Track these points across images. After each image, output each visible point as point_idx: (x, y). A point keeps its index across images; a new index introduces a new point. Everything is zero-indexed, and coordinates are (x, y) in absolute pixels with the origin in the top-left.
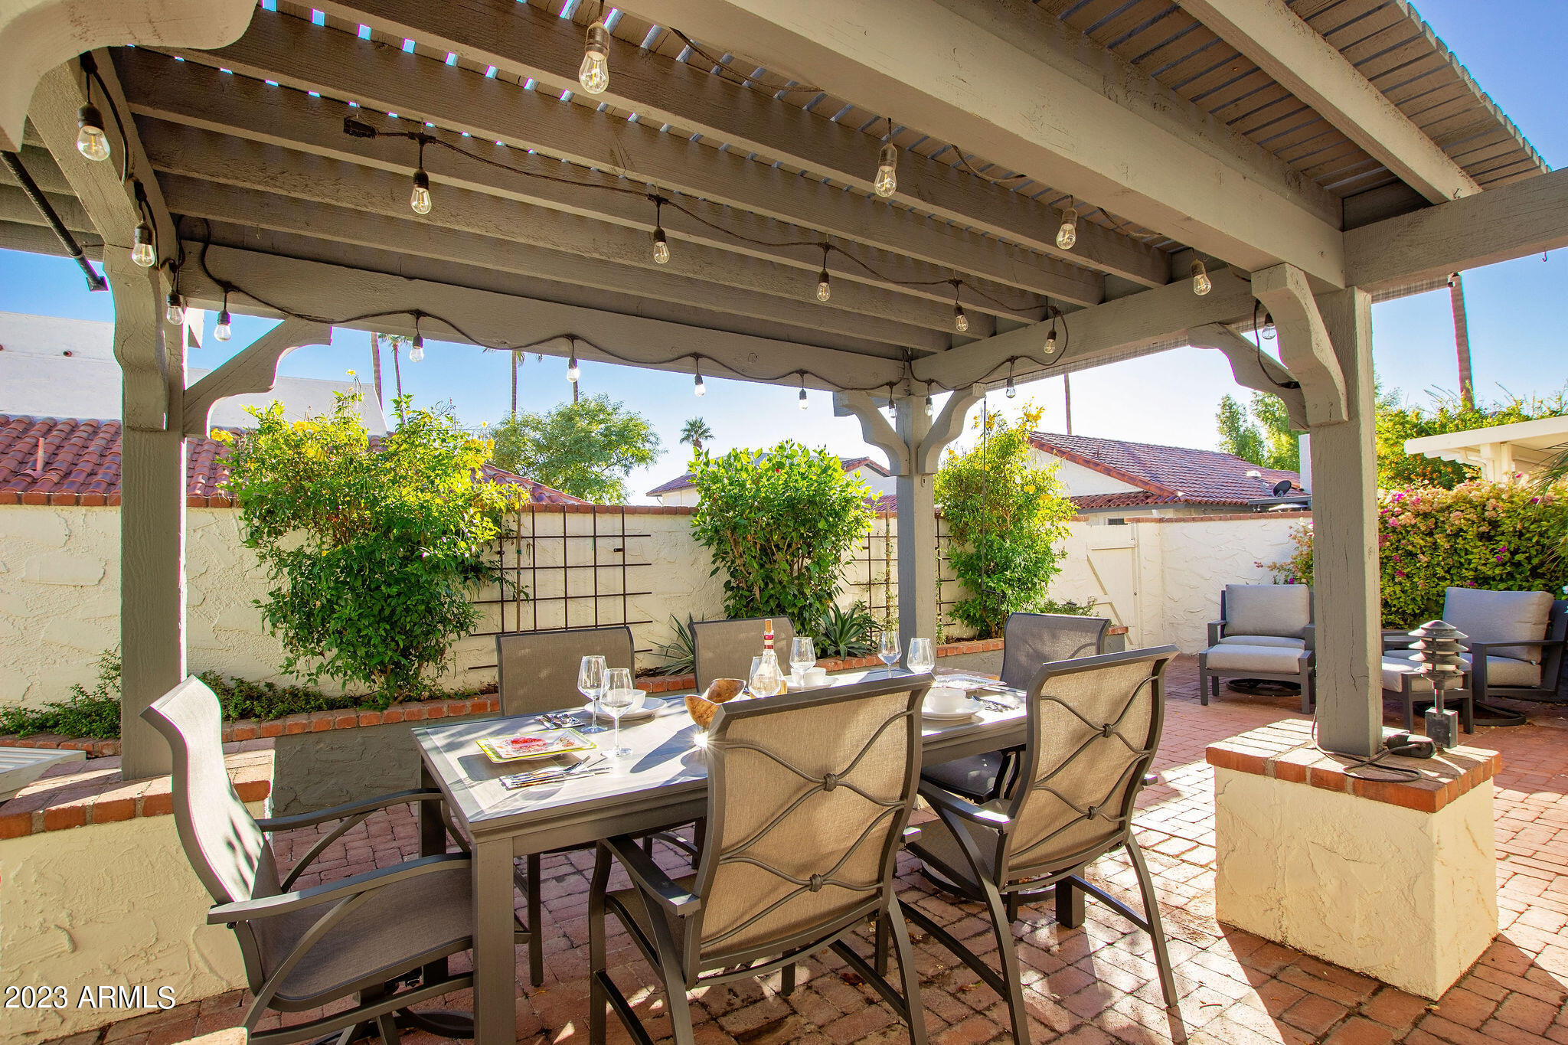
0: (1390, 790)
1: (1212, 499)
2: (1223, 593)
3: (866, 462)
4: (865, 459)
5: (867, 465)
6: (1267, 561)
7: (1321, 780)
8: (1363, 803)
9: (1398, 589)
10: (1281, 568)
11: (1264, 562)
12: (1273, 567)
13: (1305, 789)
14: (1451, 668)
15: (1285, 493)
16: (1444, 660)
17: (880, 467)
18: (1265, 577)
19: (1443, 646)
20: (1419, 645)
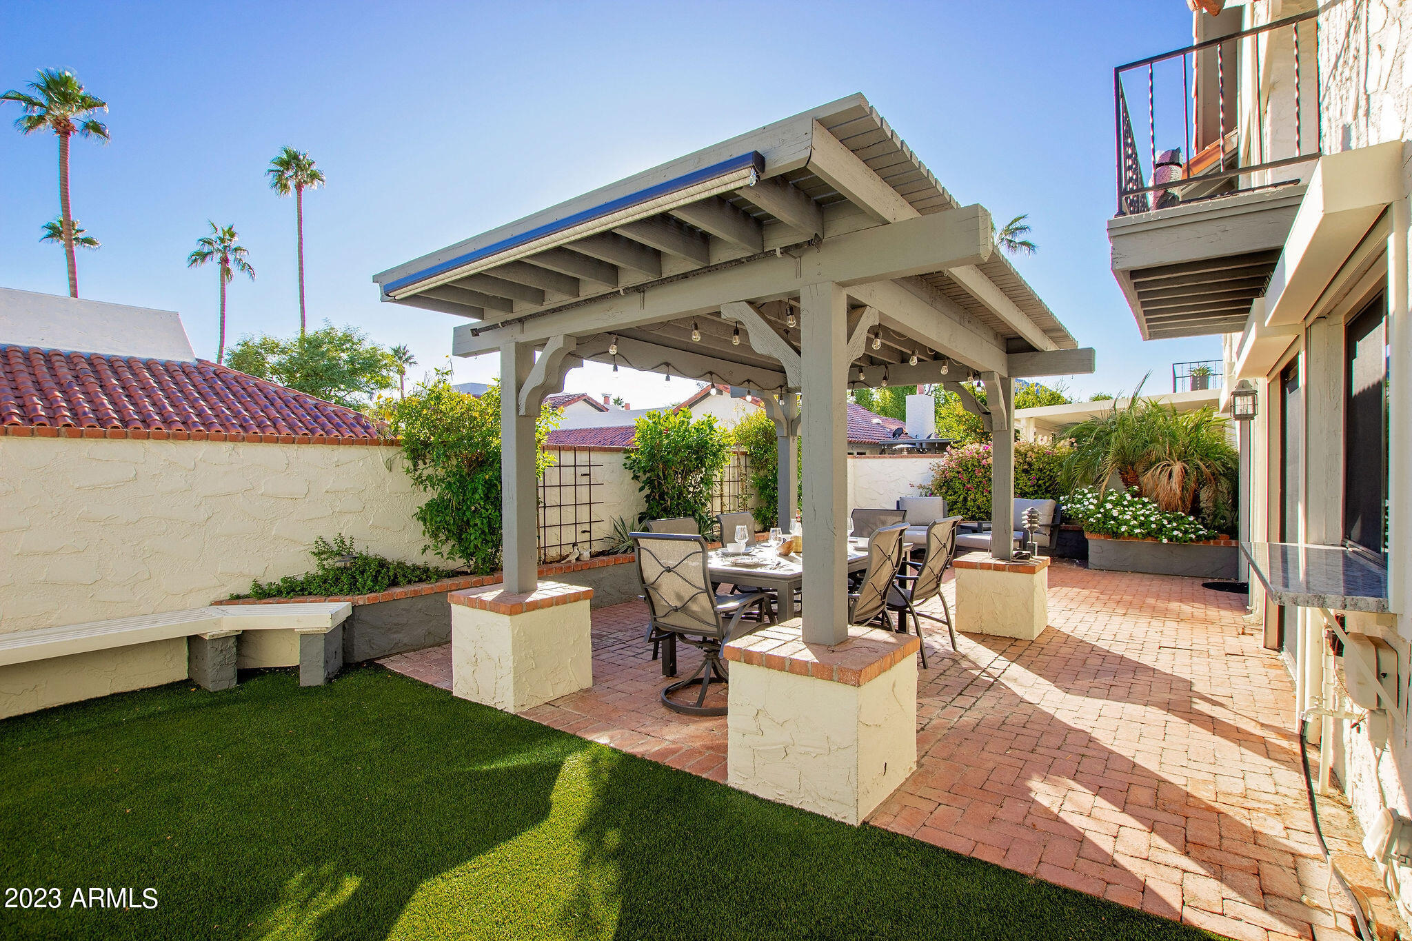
0: (1021, 568)
1: (857, 440)
2: (898, 502)
3: (584, 398)
4: (583, 395)
5: (585, 400)
6: (917, 483)
7: (997, 568)
8: (1012, 574)
9: (985, 498)
10: (924, 487)
11: (914, 484)
12: (920, 487)
13: (991, 572)
14: (1036, 525)
15: (899, 435)
16: (1035, 522)
17: (596, 402)
18: (914, 493)
19: (1034, 517)
20: (1026, 517)
